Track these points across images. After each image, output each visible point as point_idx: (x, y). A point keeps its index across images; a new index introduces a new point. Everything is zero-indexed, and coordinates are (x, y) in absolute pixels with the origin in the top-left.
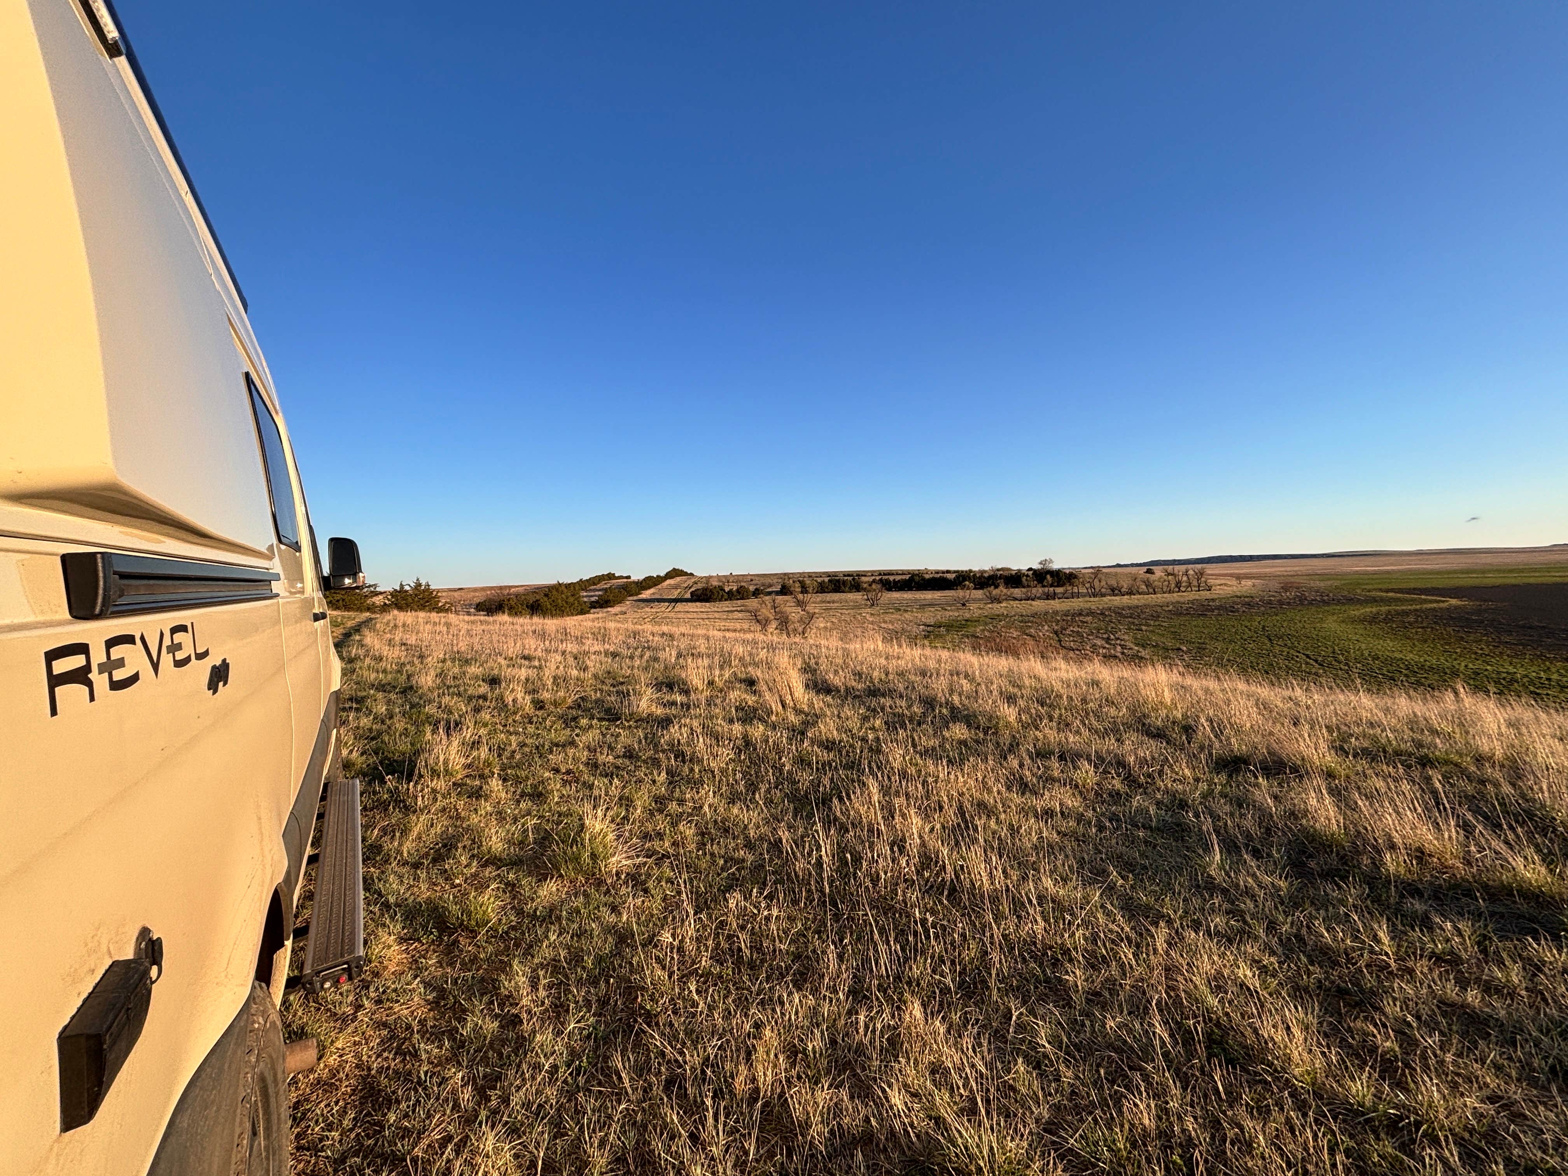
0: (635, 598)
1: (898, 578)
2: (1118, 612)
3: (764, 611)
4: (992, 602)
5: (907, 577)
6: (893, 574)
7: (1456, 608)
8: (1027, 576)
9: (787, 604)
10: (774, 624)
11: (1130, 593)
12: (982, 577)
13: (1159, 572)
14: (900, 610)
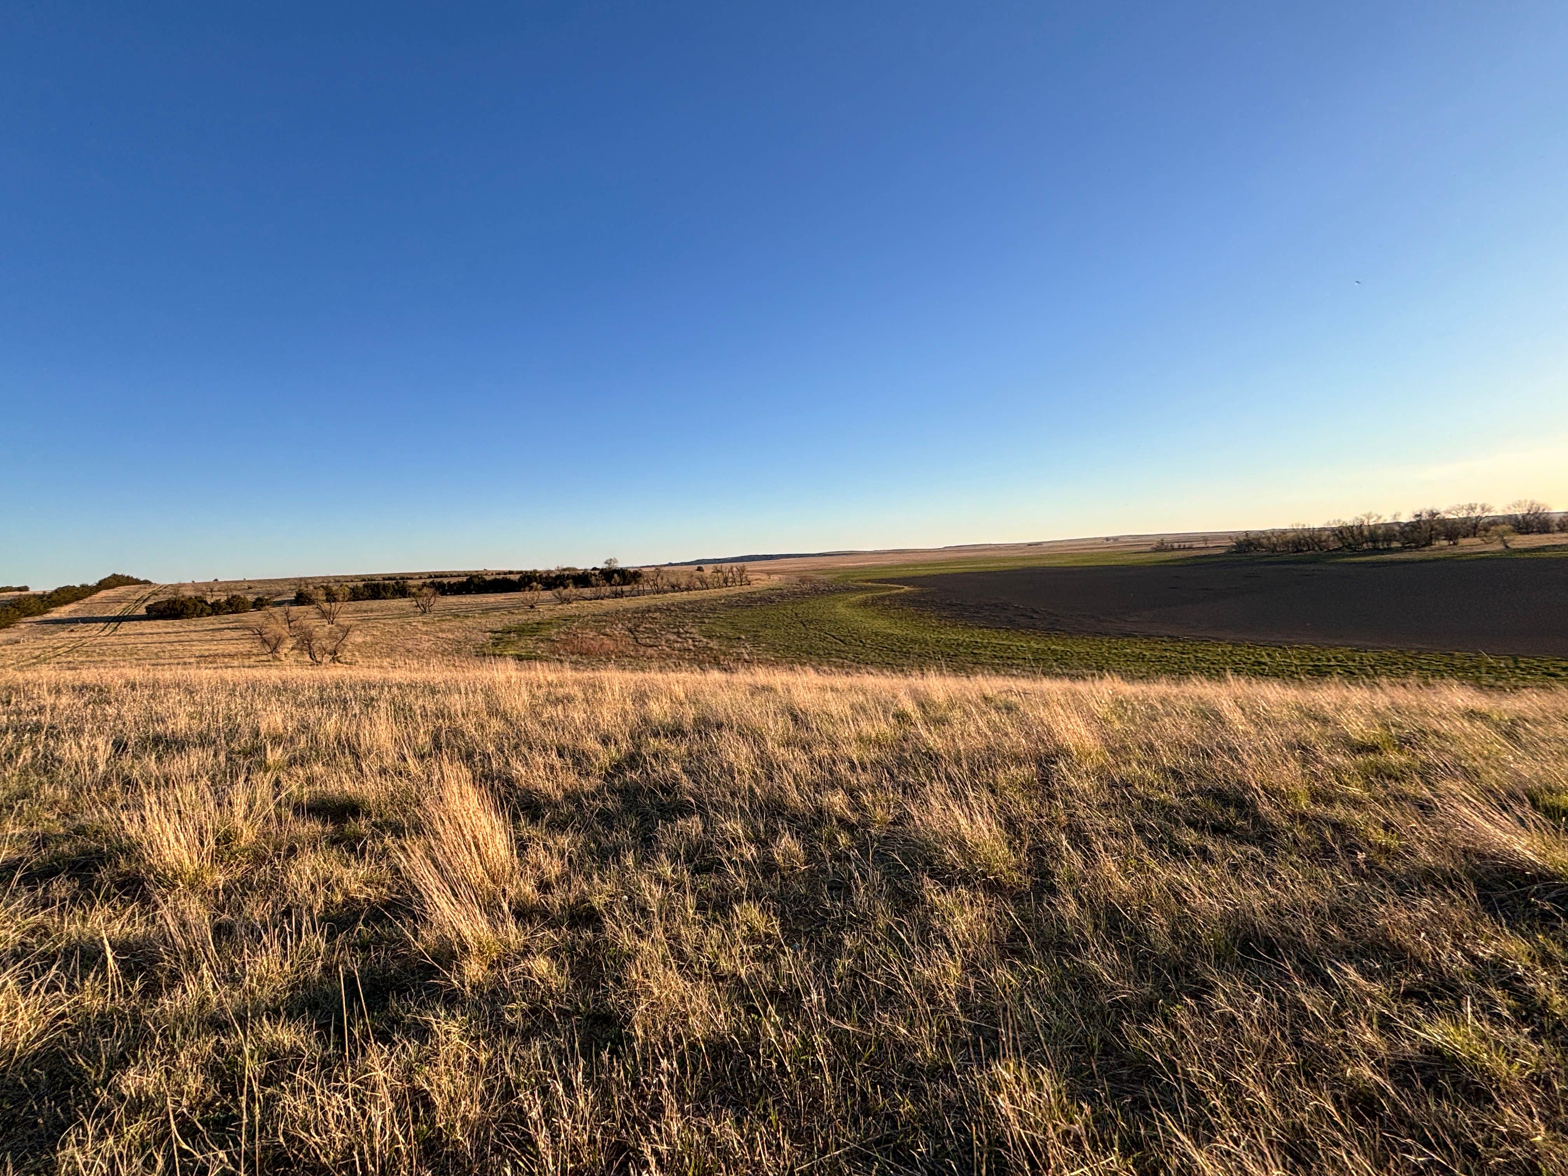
0: (38, 618)
1: (453, 580)
2: (681, 606)
3: (274, 627)
4: (562, 603)
5: (465, 579)
6: (446, 576)
7: (911, 592)
8: (595, 575)
9: (307, 616)
10: (290, 643)
11: (688, 589)
12: (548, 577)
13: (708, 570)
14: (458, 616)
